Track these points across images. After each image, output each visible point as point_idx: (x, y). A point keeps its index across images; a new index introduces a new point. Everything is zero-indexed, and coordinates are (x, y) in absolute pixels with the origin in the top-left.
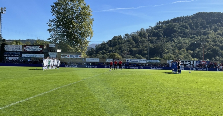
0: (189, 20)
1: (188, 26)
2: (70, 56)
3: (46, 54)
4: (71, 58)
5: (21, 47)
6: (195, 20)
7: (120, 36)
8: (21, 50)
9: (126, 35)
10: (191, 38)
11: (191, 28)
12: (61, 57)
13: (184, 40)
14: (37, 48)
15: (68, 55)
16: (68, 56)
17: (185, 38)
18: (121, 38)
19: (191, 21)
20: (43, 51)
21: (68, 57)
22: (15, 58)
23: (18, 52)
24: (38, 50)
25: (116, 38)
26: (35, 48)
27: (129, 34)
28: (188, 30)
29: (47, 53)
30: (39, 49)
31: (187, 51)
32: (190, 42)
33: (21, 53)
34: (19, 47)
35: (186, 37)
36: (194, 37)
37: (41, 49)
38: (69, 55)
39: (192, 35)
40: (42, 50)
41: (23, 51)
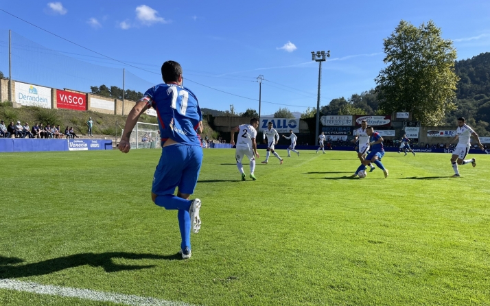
0: (469, 68)
1: (468, 78)
2: (446, 133)
3: (399, 130)
4: (447, 136)
5: (351, 118)
6: (480, 66)
7: (343, 98)
8: (350, 124)
9: (354, 97)
10: (477, 99)
11: (474, 82)
12: (428, 135)
13: (463, 102)
14: (380, 120)
15: (440, 131)
16: (442, 133)
17: (465, 100)
18: (345, 102)
19: (472, 69)
20: (392, 124)
21: (442, 135)
22: (341, 136)
23: (346, 127)
24: (382, 124)
25: (336, 102)
26: (376, 120)
27: (359, 94)
28: (468, 84)
29: (401, 127)
30: (385, 122)
31: (476, 122)
32: (475, 105)
33: (352, 128)
34: (346, 118)
35: (466, 98)
36: (482, 97)
37: (388, 121)
38: (444, 132)
39: (476, 94)
40: (389, 124)
41: (354, 125)
